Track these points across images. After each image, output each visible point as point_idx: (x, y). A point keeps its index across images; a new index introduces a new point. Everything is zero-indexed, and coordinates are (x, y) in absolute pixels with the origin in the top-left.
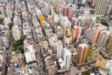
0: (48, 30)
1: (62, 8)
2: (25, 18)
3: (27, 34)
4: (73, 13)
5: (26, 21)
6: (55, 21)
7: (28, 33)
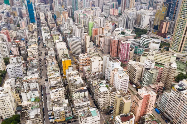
0: (78, 94)
1: (107, 38)
2: (31, 60)
3: (29, 103)
4: (130, 49)
5: (33, 66)
6: (94, 70)
7: (33, 100)
